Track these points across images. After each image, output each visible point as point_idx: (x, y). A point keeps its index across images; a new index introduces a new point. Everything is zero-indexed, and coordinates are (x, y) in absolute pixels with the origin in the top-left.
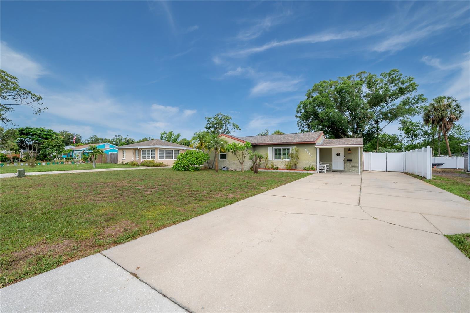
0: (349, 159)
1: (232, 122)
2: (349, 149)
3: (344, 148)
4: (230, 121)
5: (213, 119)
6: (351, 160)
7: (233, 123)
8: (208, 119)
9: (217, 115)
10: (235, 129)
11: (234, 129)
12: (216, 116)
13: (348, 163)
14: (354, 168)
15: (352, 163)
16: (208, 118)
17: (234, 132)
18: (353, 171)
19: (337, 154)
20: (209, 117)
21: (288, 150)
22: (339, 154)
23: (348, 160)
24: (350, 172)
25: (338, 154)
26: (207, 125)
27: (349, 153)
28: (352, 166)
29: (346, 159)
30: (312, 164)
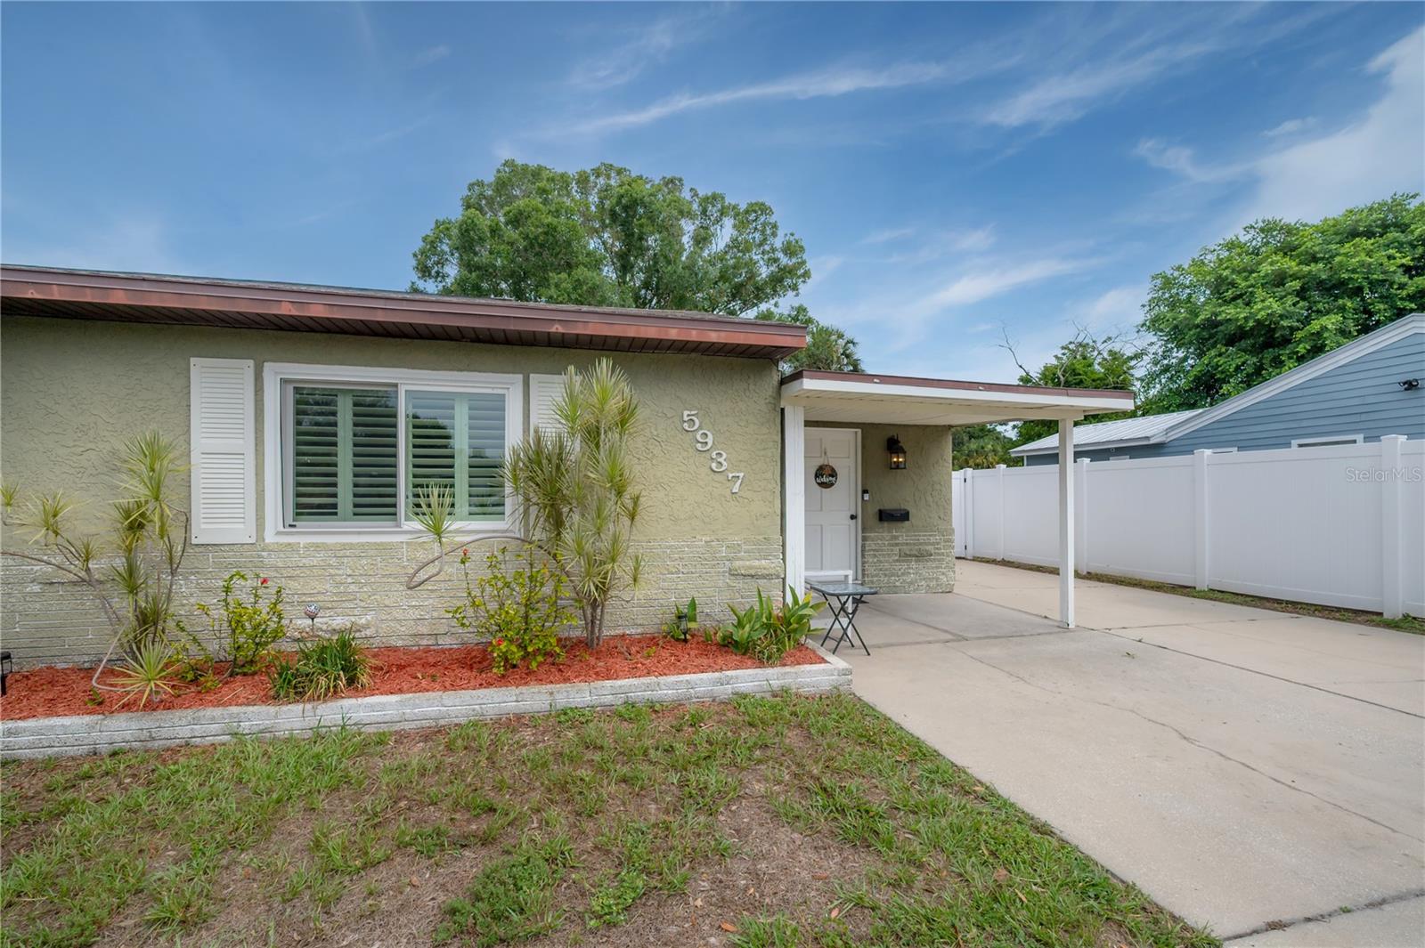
0: (887, 506)
2: (893, 444)
3: (868, 428)
6: (904, 516)
13: (885, 535)
14: (914, 563)
15: (902, 533)
18: (911, 583)
22: (833, 474)
23: (886, 516)
27: (897, 466)
28: (905, 557)
29: (873, 510)
30: (745, 564)
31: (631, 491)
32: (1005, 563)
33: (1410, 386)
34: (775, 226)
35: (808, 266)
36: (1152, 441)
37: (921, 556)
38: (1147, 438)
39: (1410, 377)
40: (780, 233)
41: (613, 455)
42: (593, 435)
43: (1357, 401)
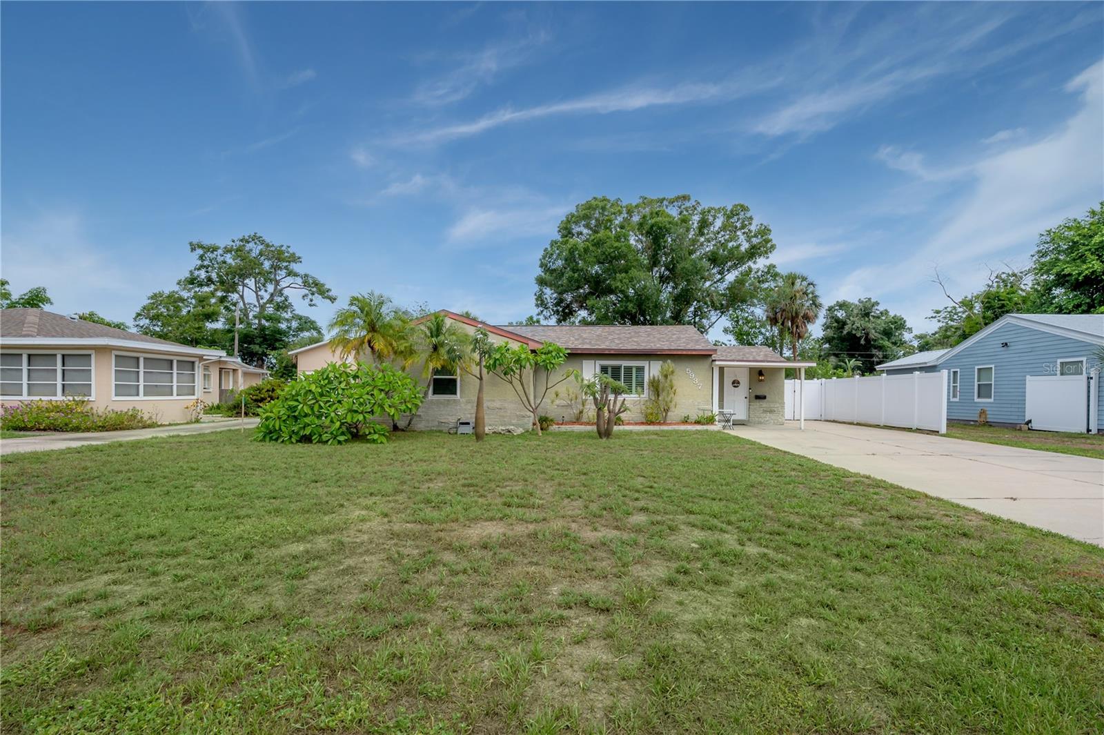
0: (758, 394)
1: (302, 272)
2: (761, 373)
3: (750, 368)
4: (295, 267)
5: (220, 251)
6: (765, 397)
7: (306, 276)
8: (200, 252)
9: (241, 240)
10: (313, 298)
11: (310, 296)
12: (238, 243)
13: (758, 403)
14: (768, 414)
15: (764, 404)
16: (201, 247)
17: (310, 305)
18: (767, 421)
19: (733, 383)
20: (207, 242)
21: (640, 370)
22: (739, 383)
23: (758, 397)
24: (760, 423)
25: (736, 383)
26: (196, 273)
27: (761, 380)
28: (765, 411)
29: (753, 395)
30: (702, 407)
31: (674, 388)
32: (834, 421)
33: (1006, 344)
34: (751, 218)
35: (774, 242)
36: (928, 365)
37: (771, 412)
38: (926, 363)
39: (1004, 341)
40: (755, 223)
41: (671, 381)
42: (666, 376)
43: (993, 350)
